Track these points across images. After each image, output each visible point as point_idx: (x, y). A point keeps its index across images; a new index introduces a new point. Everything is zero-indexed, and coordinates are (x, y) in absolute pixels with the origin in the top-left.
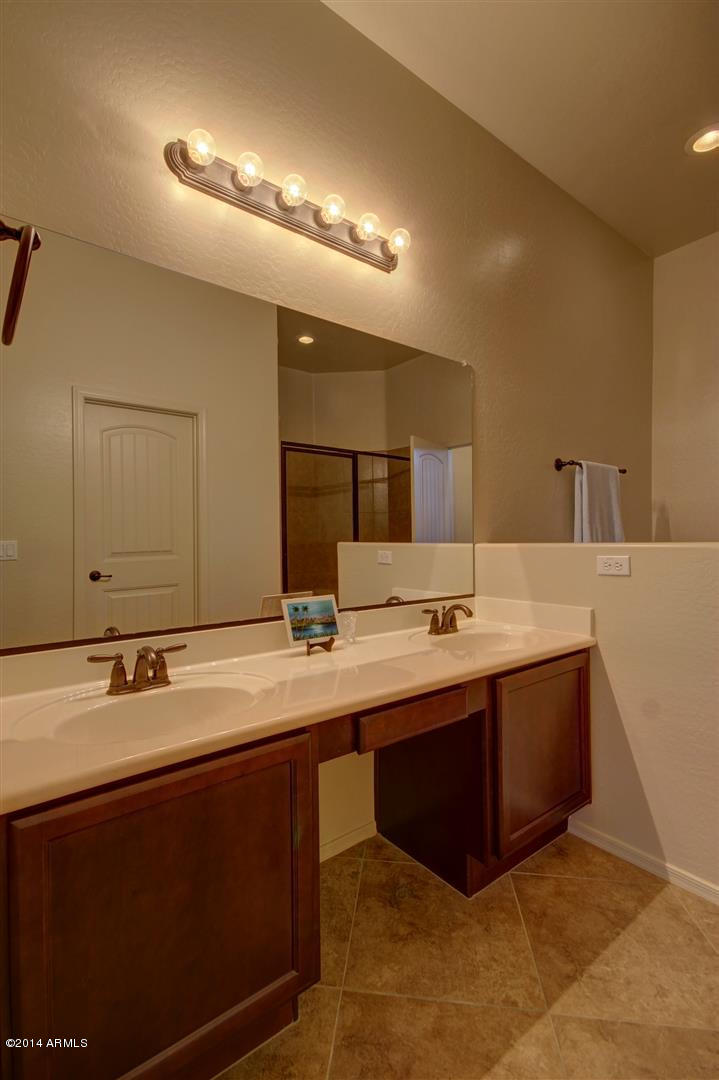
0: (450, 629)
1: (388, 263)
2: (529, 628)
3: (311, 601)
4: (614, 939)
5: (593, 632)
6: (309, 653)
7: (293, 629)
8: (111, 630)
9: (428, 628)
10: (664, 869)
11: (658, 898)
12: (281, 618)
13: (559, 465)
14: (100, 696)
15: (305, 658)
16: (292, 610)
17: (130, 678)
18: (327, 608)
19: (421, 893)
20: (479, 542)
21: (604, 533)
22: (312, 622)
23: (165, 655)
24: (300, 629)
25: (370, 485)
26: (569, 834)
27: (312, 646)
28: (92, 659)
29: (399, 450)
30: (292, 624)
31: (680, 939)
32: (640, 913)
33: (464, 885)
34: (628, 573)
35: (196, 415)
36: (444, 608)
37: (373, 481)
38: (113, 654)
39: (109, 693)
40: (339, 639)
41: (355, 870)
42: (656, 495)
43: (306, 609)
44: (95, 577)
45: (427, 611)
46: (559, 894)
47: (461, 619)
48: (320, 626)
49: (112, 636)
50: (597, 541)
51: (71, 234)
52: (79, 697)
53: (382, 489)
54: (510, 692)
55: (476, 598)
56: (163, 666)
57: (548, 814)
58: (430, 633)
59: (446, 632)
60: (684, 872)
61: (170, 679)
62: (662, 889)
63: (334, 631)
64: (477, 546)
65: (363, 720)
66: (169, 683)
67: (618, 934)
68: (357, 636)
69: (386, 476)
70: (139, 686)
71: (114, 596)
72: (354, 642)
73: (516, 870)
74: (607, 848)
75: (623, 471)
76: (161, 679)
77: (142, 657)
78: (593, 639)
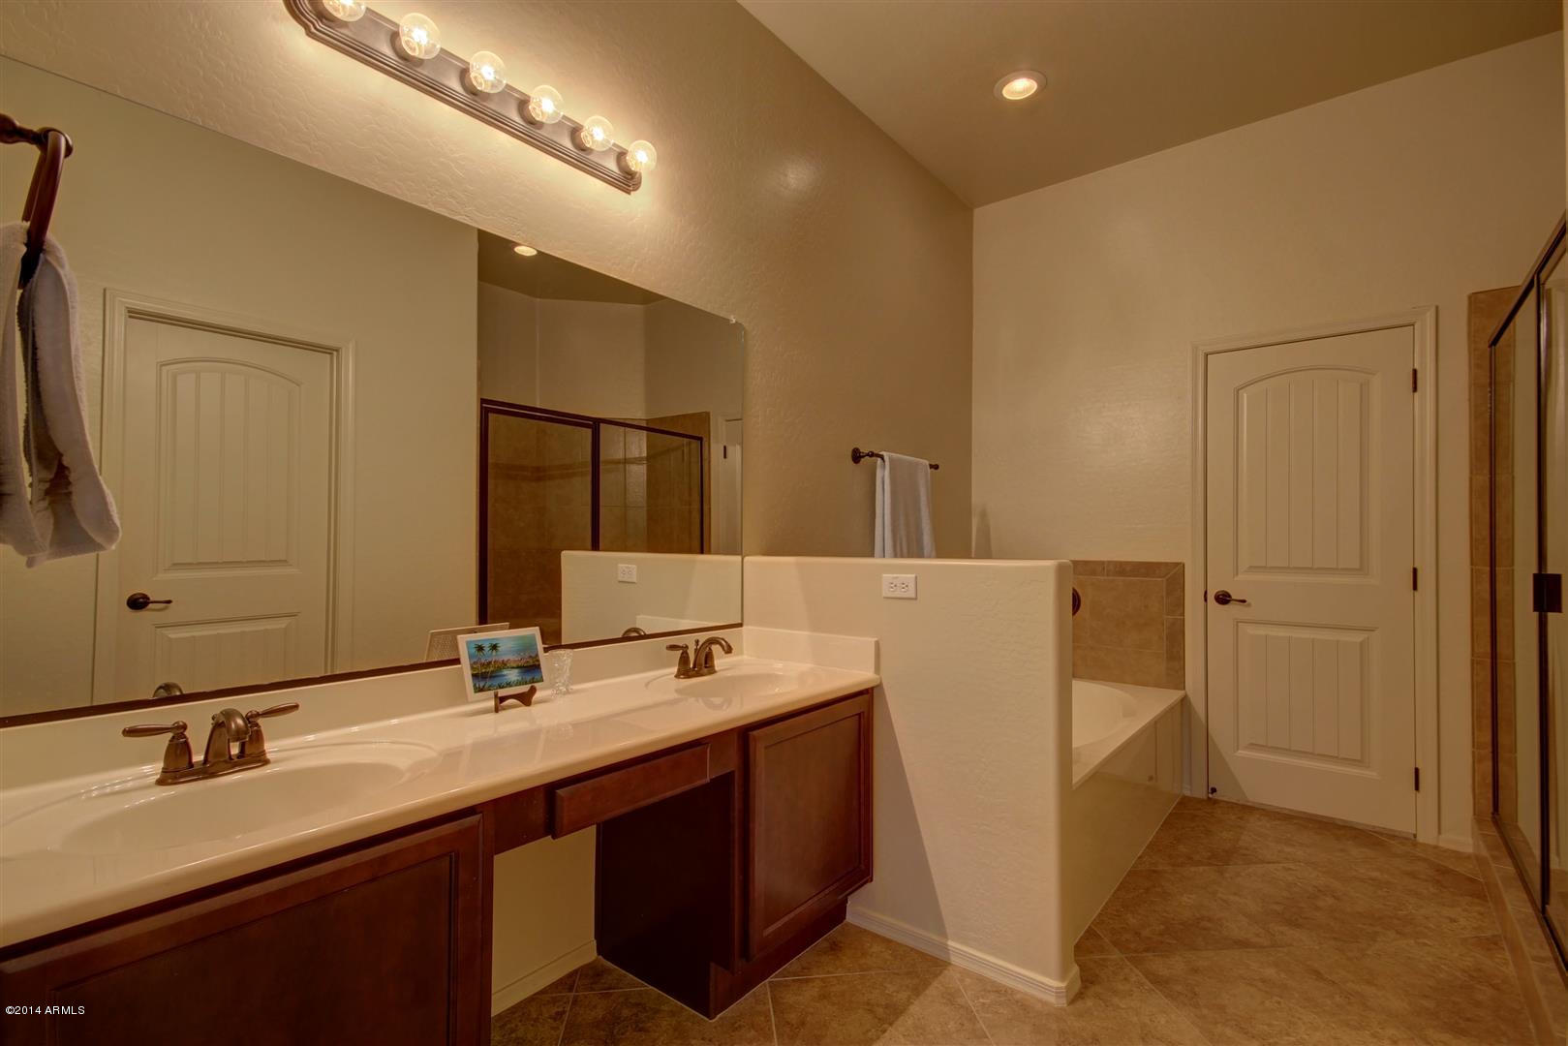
0: (706, 670)
1: (627, 181)
2: (806, 666)
3: (506, 637)
4: (878, 1038)
5: (877, 669)
6: (497, 710)
7: (474, 676)
8: (167, 687)
9: (675, 670)
10: (945, 948)
11: (935, 984)
12: (457, 661)
13: (857, 457)
14: (148, 787)
15: (492, 716)
16: (474, 650)
17: (198, 757)
18: (528, 646)
19: (650, 1024)
20: (748, 555)
21: (909, 546)
22: (504, 665)
23: (260, 721)
24: (485, 676)
25: (621, 466)
26: (848, 924)
27: (502, 699)
28: (131, 732)
29: (662, 420)
30: (472, 668)
31: (951, 1025)
32: (912, 1003)
33: (704, 1003)
34: (913, 596)
35: (337, 351)
36: (697, 642)
37: (626, 461)
38: (169, 724)
39: (161, 782)
40: (542, 689)
41: (560, 1009)
42: (976, 498)
43: (494, 647)
44: (138, 603)
45: (673, 647)
46: (824, 996)
47: (718, 658)
48: (516, 671)
49: (170, 696)
50: (902, 556)
51: (119, 92)
52: (108, 790)
53: (638, 473)
54: (766, 748)
55: (744, 627)
56: (257, 737)
57: (816, 899)
58: (677, 676)
59: (699, 674)
60: (965, 949)
61: (269, 756)
62: (941, 972)
63: (537, 677)
64: (746, 559)
65: (560, 792)
66: (266, 762)
67: (884, 1031)
68: (572, 684)
69: (645, 454)
70: (212, 770)
71: (174, 634)
72: (568, 692)
73: (776, 977)
74: (889, 935)
75: (936, 467)
76: (252, 755)
77: (220, 725)
78: (877, 677)
